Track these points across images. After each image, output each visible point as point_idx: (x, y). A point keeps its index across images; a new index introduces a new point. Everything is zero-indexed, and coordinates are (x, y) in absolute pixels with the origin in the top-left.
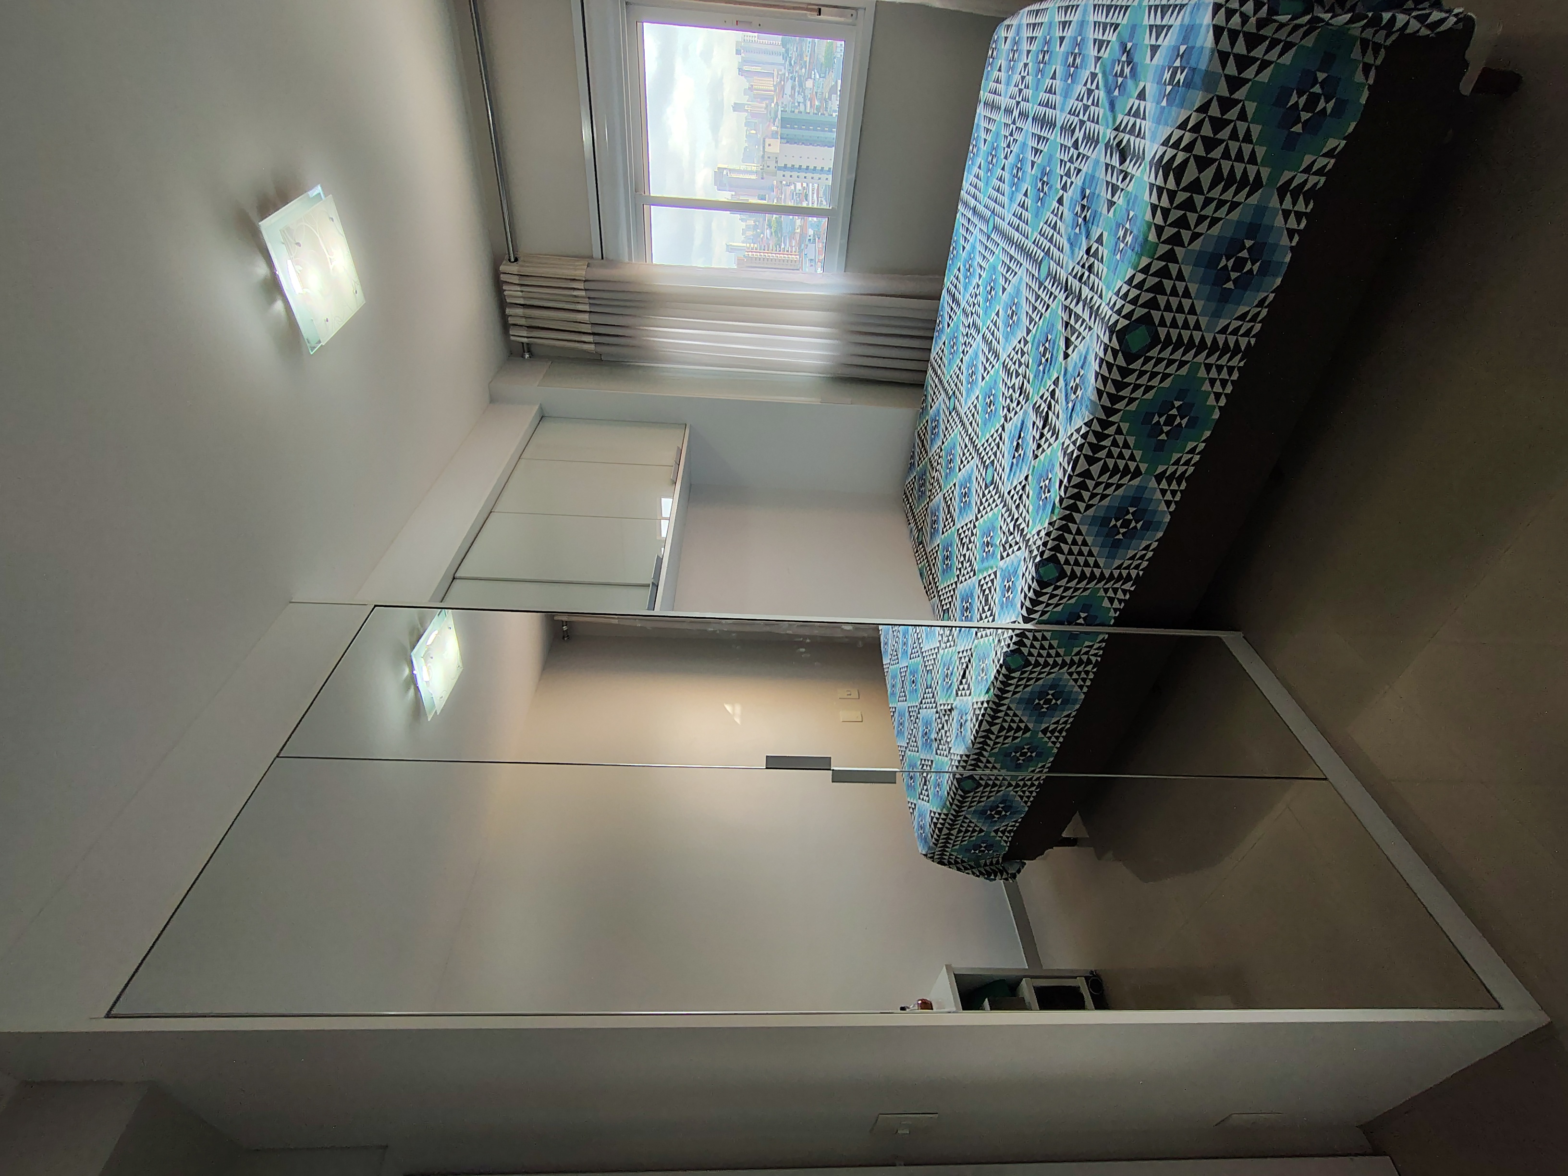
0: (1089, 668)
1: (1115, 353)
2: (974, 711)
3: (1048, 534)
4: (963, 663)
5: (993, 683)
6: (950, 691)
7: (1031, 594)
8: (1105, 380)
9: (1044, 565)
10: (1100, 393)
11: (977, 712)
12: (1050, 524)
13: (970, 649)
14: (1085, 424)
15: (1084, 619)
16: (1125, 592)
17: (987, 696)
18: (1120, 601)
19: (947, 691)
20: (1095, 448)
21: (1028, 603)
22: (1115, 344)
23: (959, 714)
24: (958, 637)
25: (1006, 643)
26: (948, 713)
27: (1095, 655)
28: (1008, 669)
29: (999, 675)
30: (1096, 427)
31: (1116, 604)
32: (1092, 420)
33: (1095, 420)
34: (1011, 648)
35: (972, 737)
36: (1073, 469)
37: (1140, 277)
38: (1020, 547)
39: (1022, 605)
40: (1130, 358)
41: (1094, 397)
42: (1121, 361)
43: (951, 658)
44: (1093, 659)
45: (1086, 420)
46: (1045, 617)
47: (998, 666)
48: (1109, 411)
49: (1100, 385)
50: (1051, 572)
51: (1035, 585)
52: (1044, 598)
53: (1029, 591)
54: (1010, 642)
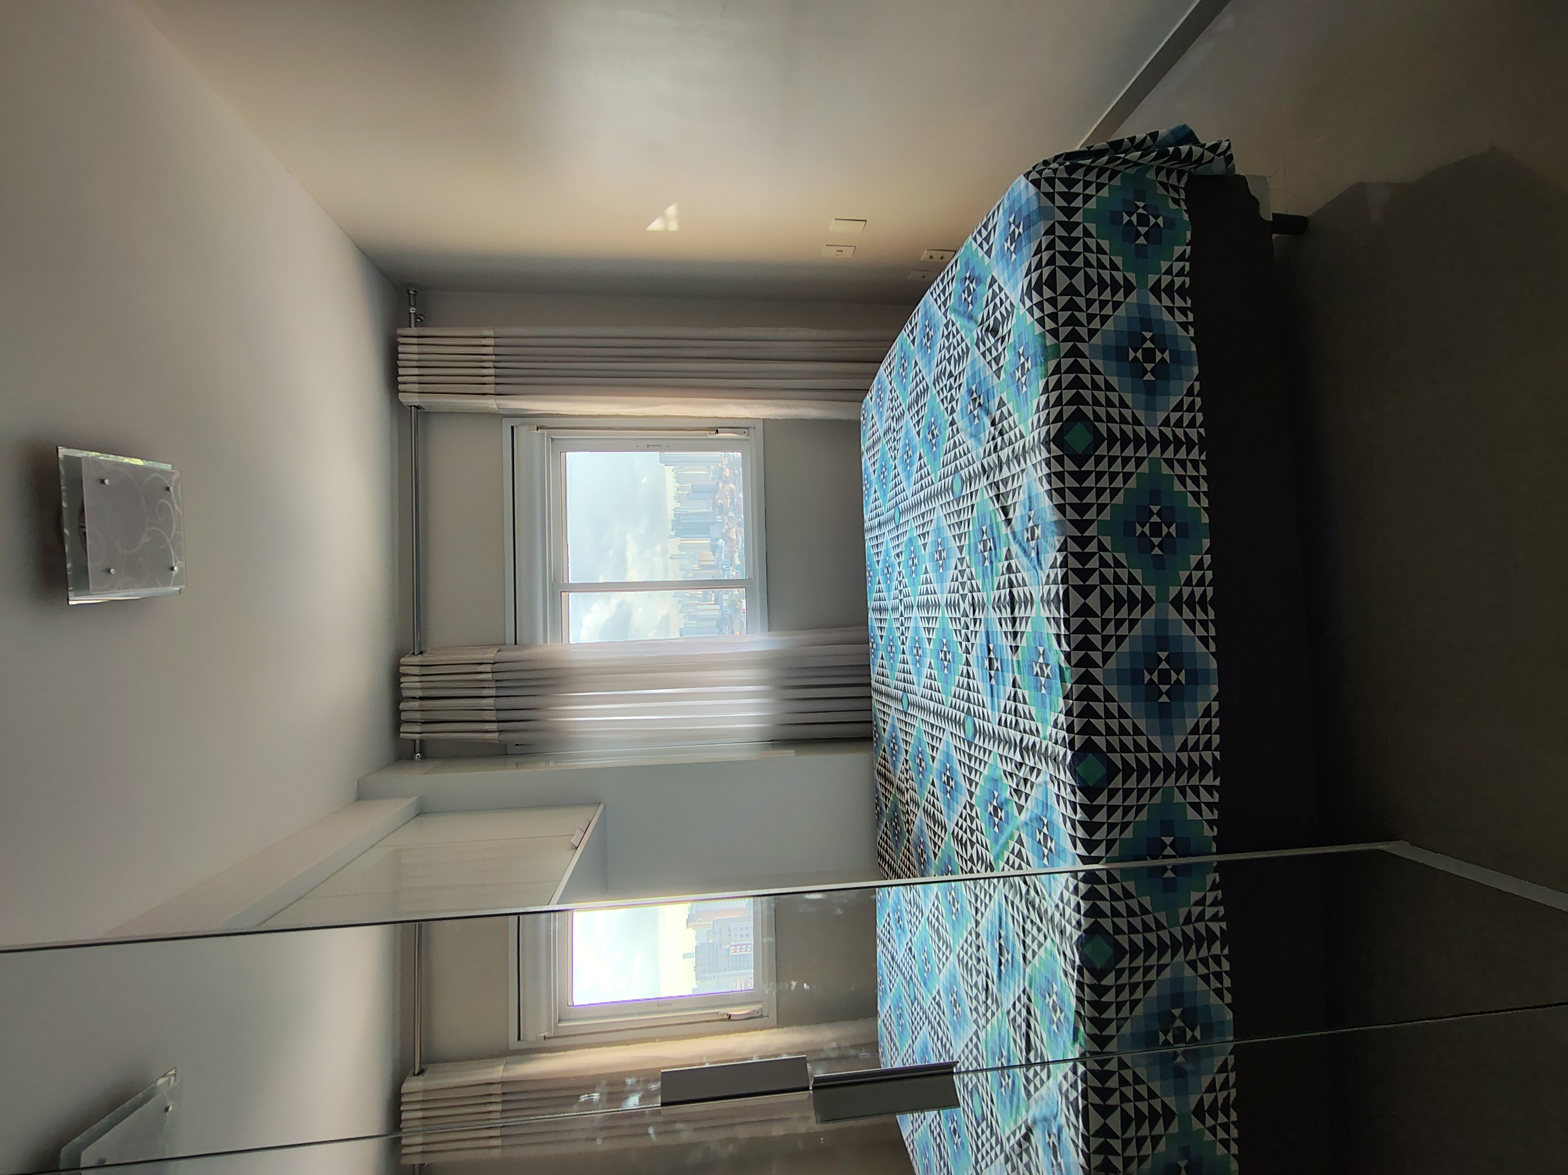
0: (1216, 948)
1: (1059, 460)
2: (1067, 1098)
3: (1069, 713)
4: (1020, 1027)
5: (1077, 1013)
6: (1015, 1099)
7: (1080, 815)
8: (1060, 492)
9: (1080, 761)
10: (1061, 508)
11: (1073, 1095)
12: (1066, 697)
13: (1024, 992)
14: (1059, 550)
15: (1172, 845)
16: (1209, 789)
17: (1077, 1046)
18: (1210, 805)
19: (1011, 1102)
20: (1083, 574)
21: (1081, 833)
22: (1056, 451)
23: (1044, 1133)
24: (999, 990)
25: (1074, 923)
26: (1025, 1145)
27: (1215, 918)
28: (1092, 972)
29: (1083, 991)
30: (1073, 547)
31: (1207, 813)
32: (1065, 540)
33: (1068, 539)
34: (1084, 927)
35: (1082, 1160)
36: (1067, 610)
37: (1054, 379)
38: (1038, 769)
39: (1073, 839)
40: (1079, 460)
41: (1058, 516)
42: (1070, 465)
43: (1000, 1034)
44: (1215, 927)
45: (1058, 546)
46: (1115, 851)
47: (1075, 974)
48: (1082, 525)
49: (1057, 500)
50: (1095, 770)
51: (1079, 798)
52: (1102, 817)
53: (1075, 812)
54: (1077, 916)
